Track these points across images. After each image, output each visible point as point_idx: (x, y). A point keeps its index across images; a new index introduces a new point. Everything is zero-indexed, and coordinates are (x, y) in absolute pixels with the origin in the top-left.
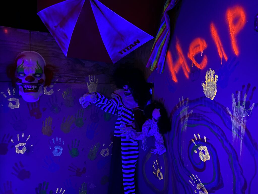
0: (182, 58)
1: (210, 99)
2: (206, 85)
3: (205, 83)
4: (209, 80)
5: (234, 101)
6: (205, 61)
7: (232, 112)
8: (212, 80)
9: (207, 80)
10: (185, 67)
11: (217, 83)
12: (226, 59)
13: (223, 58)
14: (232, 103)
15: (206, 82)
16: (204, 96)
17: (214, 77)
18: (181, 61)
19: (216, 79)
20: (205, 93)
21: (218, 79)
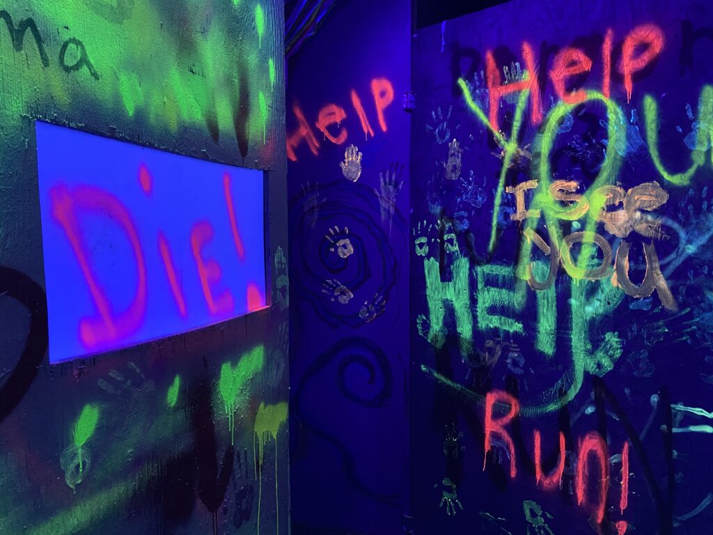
0: (306, 128)
1: (352, 181)
2: (346, 164)
3: (345, 162)
4: (350, 159)
5: (382, 180)
6: (344, 135)
7: (380, 192)
8: (354, 159)
9: (348, 158)
10: (312, 140)
11: (362, 162)
12: (372, 134)
13: (369, 133)
14: (379, 183)
15: (346, 160)
16: (344, 178)
17: (357, 154)
18: (304, 131)
19: (359, 157)
20: (345, 174)
21: (363, 157)
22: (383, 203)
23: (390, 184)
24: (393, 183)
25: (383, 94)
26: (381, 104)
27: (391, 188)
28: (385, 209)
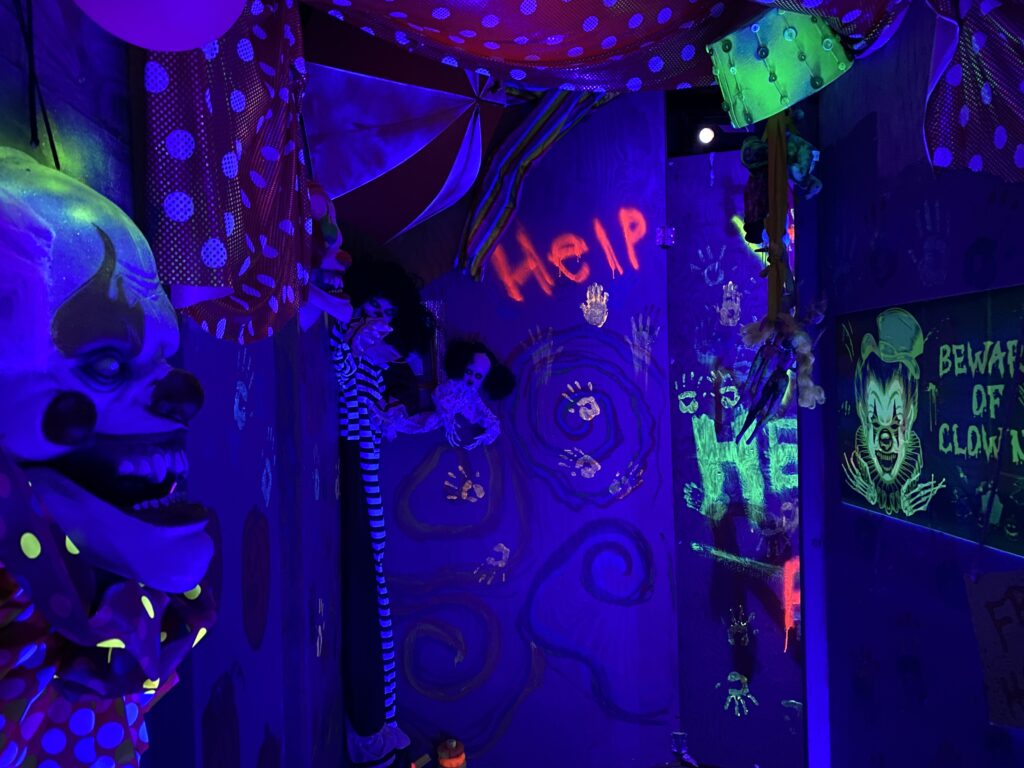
0: (535, 260)
1: (596, 326)
2: (589, 306)
3: (586, 304)
4: (594, 300)
5: (634, 326)
6: (585, 272)
7: (632, 340)
8: (598, 300)
9: (591, 298)
10: (542, 276)
11: (608, 303)
12: (621, 272)
13: (616, 270)
14: (631, 328)
15: (588, 302)
16: (587, 323)
17: (602, 295)
18: (532, 264)
19: (605, 298)
20: (587, 318)
21: (609, 298)
22: (635, 352)
23: (644, 330)
24: (647, 329)
25: (633, 226)
26: (631, 238)
27: (645, 335)
28: (639, 360)
